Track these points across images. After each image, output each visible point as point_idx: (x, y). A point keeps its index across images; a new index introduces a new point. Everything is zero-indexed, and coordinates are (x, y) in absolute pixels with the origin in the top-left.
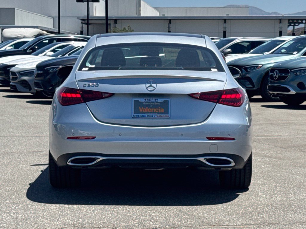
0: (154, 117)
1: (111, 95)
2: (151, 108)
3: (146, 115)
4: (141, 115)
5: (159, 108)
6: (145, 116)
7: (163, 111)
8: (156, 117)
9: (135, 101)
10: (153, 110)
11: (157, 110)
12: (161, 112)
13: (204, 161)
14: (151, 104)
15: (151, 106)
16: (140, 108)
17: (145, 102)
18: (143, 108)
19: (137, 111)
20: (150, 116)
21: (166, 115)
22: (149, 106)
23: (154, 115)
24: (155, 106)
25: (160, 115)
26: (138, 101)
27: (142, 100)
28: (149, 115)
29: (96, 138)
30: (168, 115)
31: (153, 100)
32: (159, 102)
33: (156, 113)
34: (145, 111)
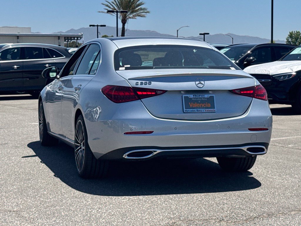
0: (202, 111)
1: (164, 92)
2: (199, 103)
3: (196, 110)
4: (192, 110)
5: (207, 103)
6: (195, 111)
7: (210, 106)
8: (204, 111)
9: (185, 97)
10: (201, 105)
11: (205, 105)
12: (208, 106)
13: (246, 150)
14: (199, 99)
15: (199, 101)
16: (190, 103)
17: (194, 98)
18: (192, 103)
19: (187, 106)
20: (199, 111)
21: (213, 109)
22: (197, 102)
23: (202, 110)
24: (203, 102)
25: (207, 109)
26: (188, 97)
27: (191, 96)
28: (198, 110)
29: (153, 133)
30: (214, 109)
31: (201, 96)
32: (206, 98)
33: (204, 107)
34: (195, 106)
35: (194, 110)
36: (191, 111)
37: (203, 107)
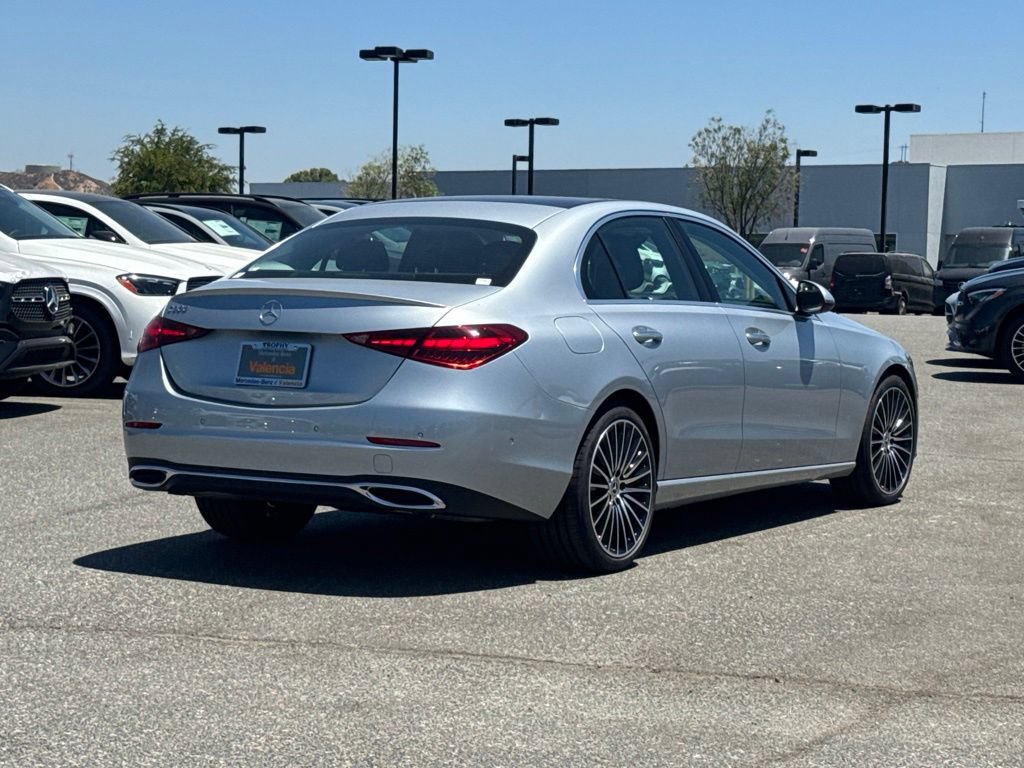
0: (273, 385)
1: (203, 333)
2: (273, 364)
3: (260, 379)
4: (251, 379)
5: (288, 364)
6: (257, 382)
7: (293, 373)
8: (278, 384)
9: (244, 347)
10: (275, 369)
11: (283, 370)
12: (290, 373)
13: (364, 492)
14: (274, 354)
15: (274, 359)
16: (251, 363)
17: (263, 351)
18: (256, 363)
19: (244, 370)
20: (266, 383)
21: (297, 381)
22: (268, 359)
23: (274, 380)
24: (281, 361)
25: (286, 381)
26: (250, 346)
27: (258, 345)
28: (266, 380)
29: (161, 427)
30: (300, 381)
31: (279, 347)
32: (289, 352)
34: (260, 371)
35: (257, 379)
36: (249, 381)
37: (279, 374)
